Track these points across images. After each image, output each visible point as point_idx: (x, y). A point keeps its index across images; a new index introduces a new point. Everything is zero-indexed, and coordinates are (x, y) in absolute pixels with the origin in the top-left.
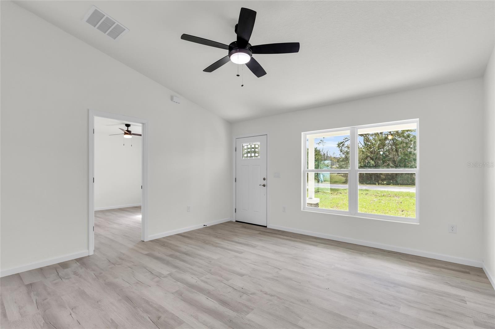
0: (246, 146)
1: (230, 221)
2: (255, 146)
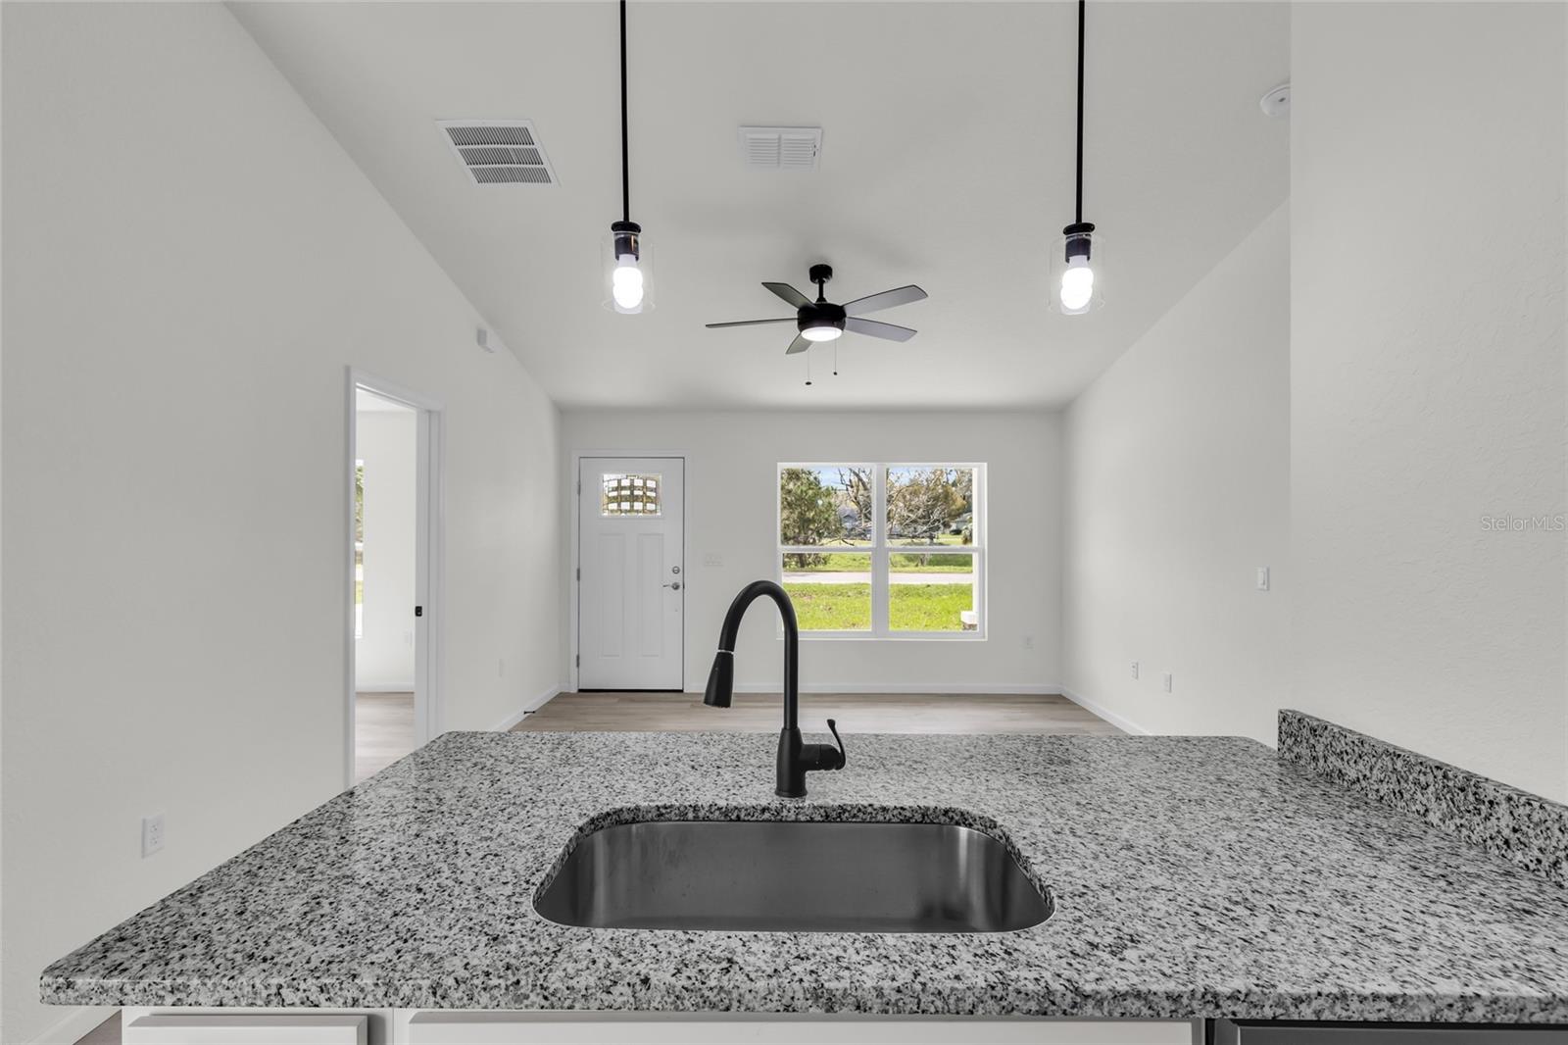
0: (609, 480)
1: (561, 693)
2: (645, 483)
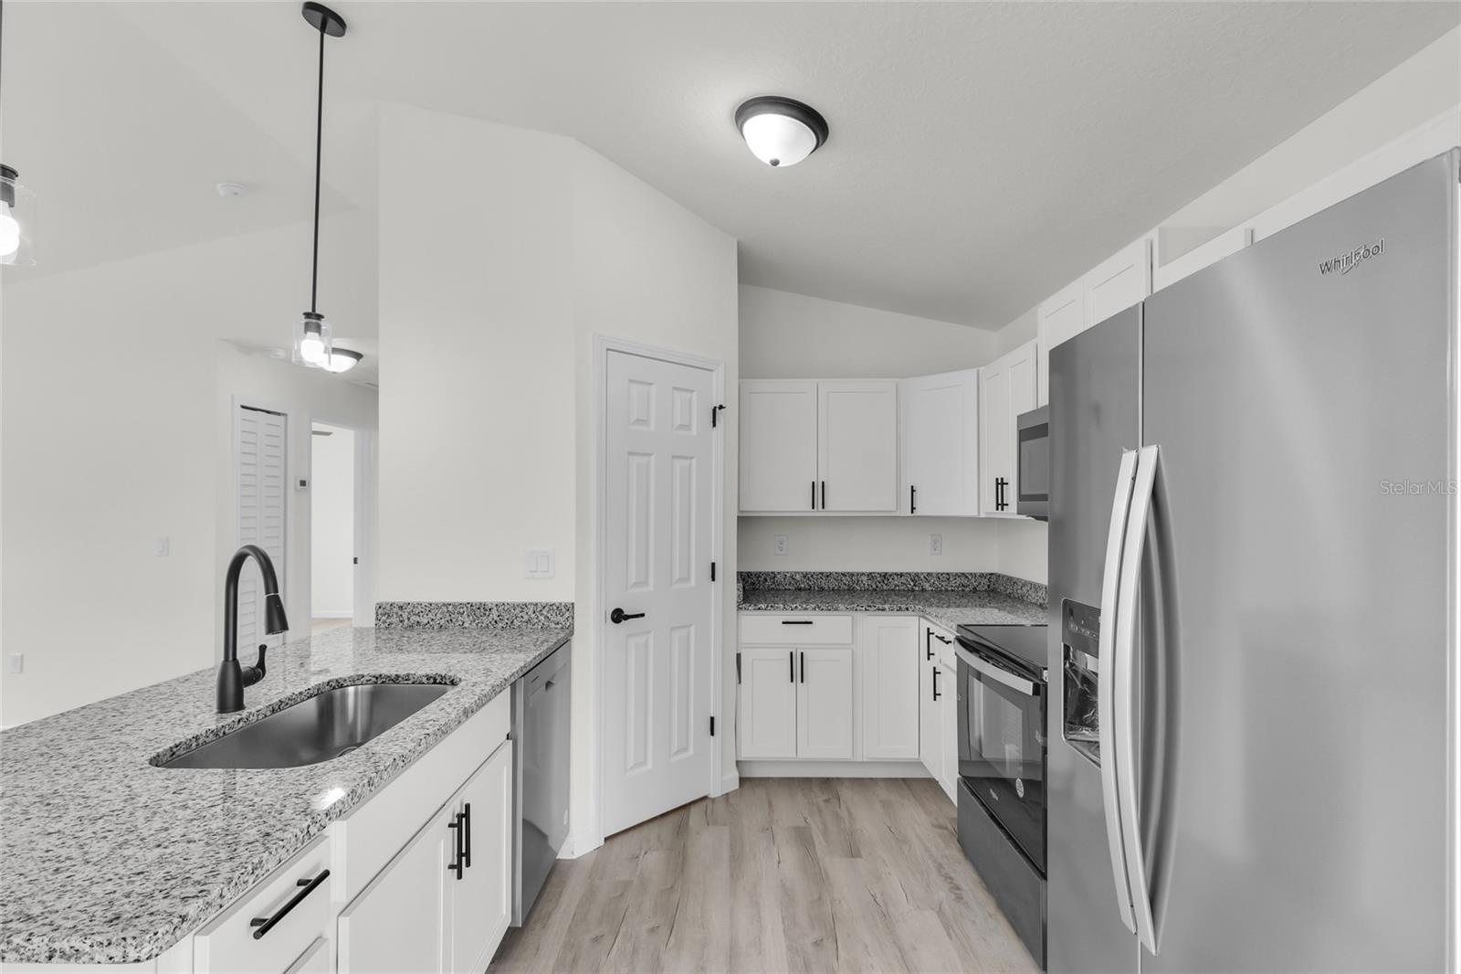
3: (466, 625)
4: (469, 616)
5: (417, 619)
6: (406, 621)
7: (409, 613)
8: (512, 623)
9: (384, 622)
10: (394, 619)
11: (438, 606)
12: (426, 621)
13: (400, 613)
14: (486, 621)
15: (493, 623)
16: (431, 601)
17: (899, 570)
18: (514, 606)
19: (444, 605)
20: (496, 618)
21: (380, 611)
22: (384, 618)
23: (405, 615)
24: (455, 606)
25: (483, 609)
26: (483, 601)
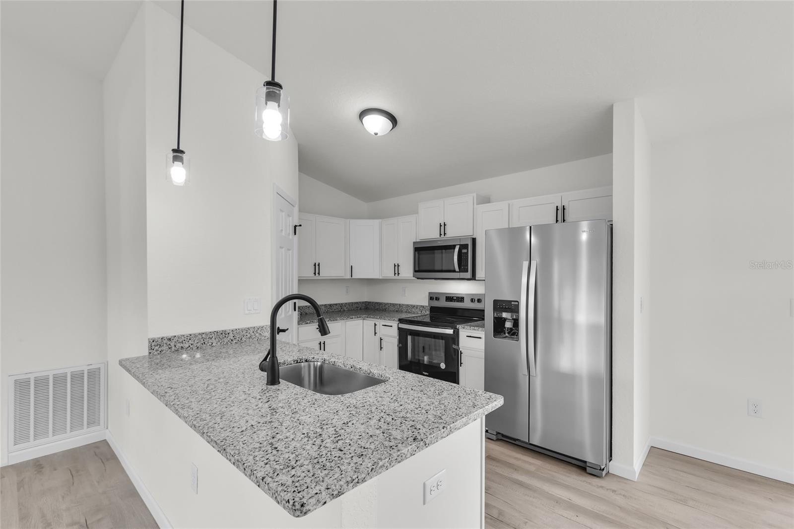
3: (214, 344)
4: (215, 339)
5: (182, 345)
6: (173, 348)
7: (176, 342)
8: (241, 339)
9: (157, 351)
10: (165, 348)
11: (195, 335)
12: (187, 346)
13: (169, 343)
14: (226, 340)
15: (230, 341)
16: (190, 333)
17: (335, 303)
18: (242, 330)
19: (200, 334)
20: (232, 338)
21: (153, 344)
22: (157, 348)
23: (172, 344)
24: (206, 334)
25: (225, 333)
26: (223, 329)
